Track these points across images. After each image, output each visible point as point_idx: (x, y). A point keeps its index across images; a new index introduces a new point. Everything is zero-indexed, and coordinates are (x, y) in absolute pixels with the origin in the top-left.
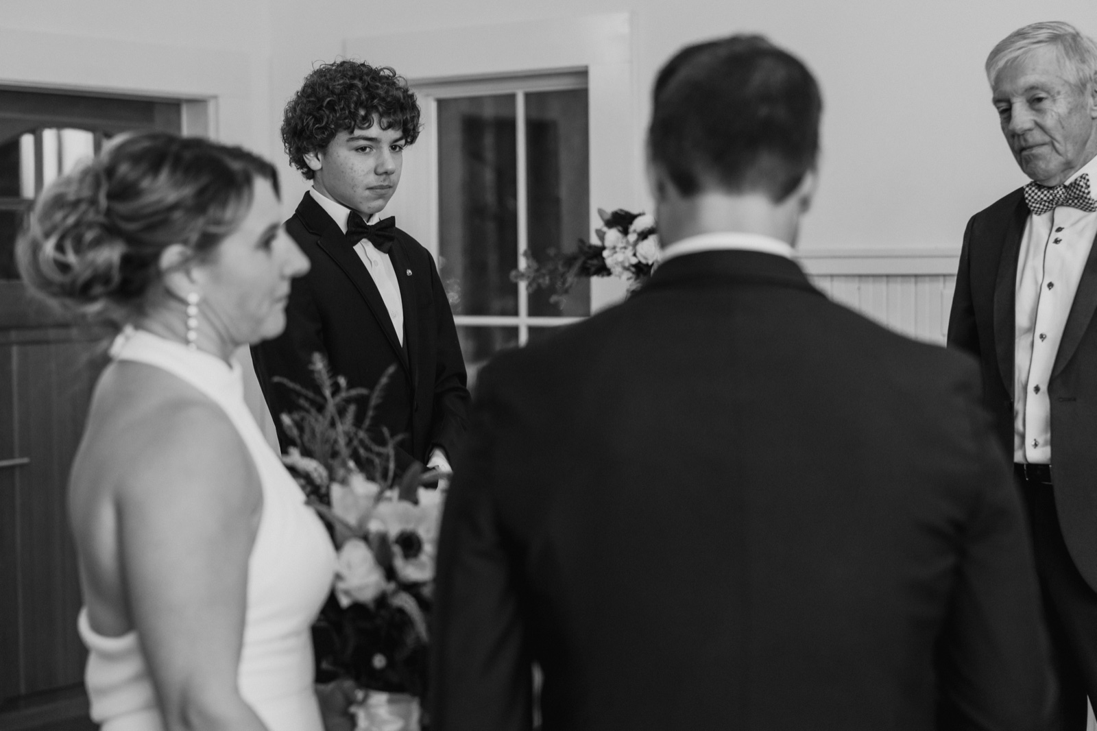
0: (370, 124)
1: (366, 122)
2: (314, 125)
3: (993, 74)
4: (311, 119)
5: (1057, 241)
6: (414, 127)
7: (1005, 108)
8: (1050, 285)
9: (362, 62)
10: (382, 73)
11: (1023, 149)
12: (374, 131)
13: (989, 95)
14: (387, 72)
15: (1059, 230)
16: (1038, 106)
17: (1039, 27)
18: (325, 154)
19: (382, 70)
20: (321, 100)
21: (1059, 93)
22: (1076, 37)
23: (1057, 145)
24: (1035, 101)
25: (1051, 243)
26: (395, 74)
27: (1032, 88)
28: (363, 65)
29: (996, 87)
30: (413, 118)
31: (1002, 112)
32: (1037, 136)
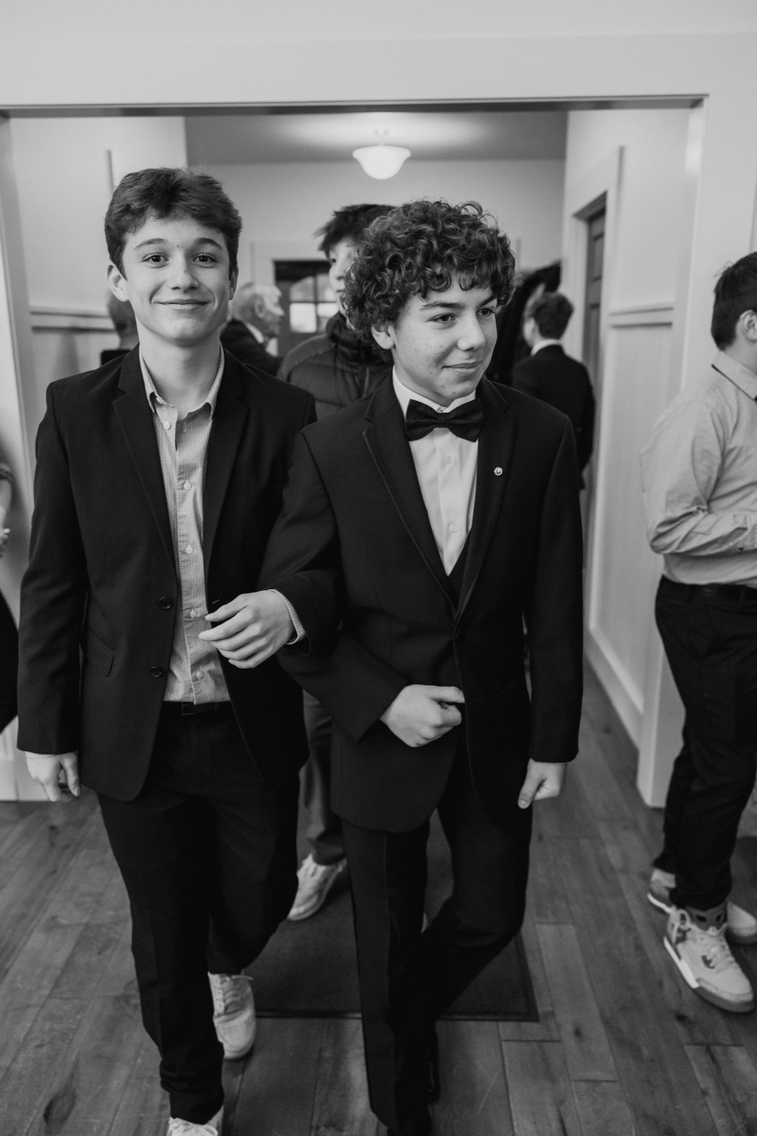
0: (447, 283)
1: (442, 283)
2: (375, 291)
4: (372, 285)
6: (508, 281)
9: (438, 200)
10: (463, 212)
12: (453, 294)
14: (472, 211)
18: (396, 327)
19: (463, 207)
20: (382, 255)
26: (480, 210)
28: (439, 203)
30: (505, 269)
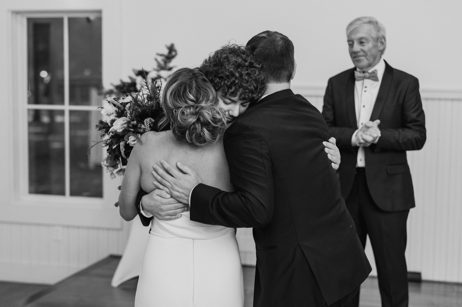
3: (349, 31)
5: (365, 91)
7: (351, 43)
8: (364, 106)
11: (355, 57)
13: (345, 39)
15: (366, 87)
16: (362, 44)
17: (365, 18)
21: (370, 41)
22: (377, 23)
23: (368, 57)
24: (361, 43)
25: (363, 92)
27: (362, 38)
29: (348, 36)
31: (350, 45)
32: (361, 53)
